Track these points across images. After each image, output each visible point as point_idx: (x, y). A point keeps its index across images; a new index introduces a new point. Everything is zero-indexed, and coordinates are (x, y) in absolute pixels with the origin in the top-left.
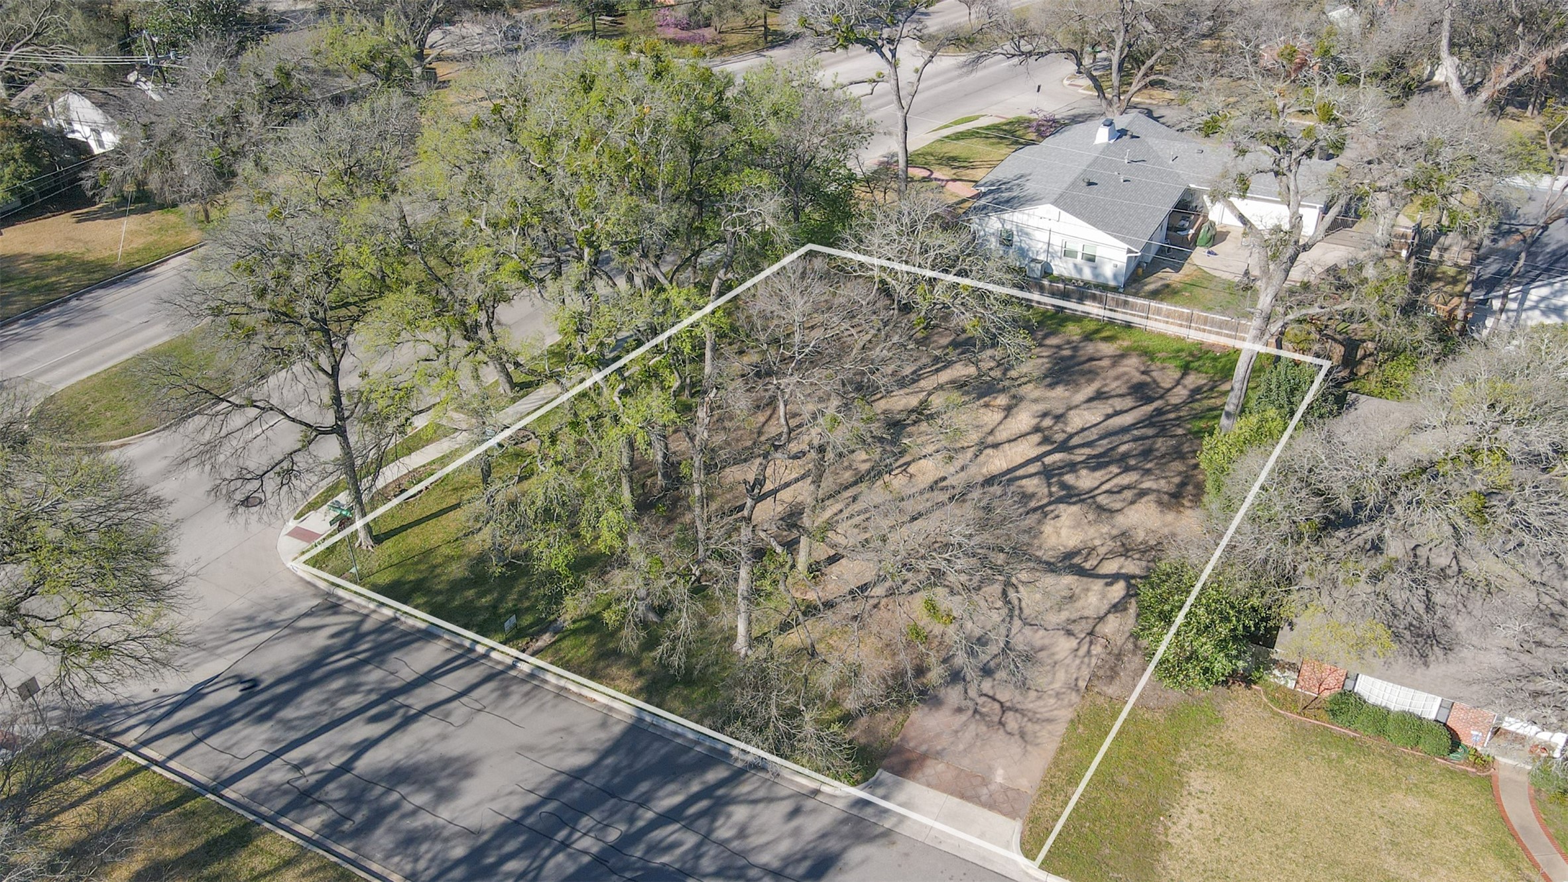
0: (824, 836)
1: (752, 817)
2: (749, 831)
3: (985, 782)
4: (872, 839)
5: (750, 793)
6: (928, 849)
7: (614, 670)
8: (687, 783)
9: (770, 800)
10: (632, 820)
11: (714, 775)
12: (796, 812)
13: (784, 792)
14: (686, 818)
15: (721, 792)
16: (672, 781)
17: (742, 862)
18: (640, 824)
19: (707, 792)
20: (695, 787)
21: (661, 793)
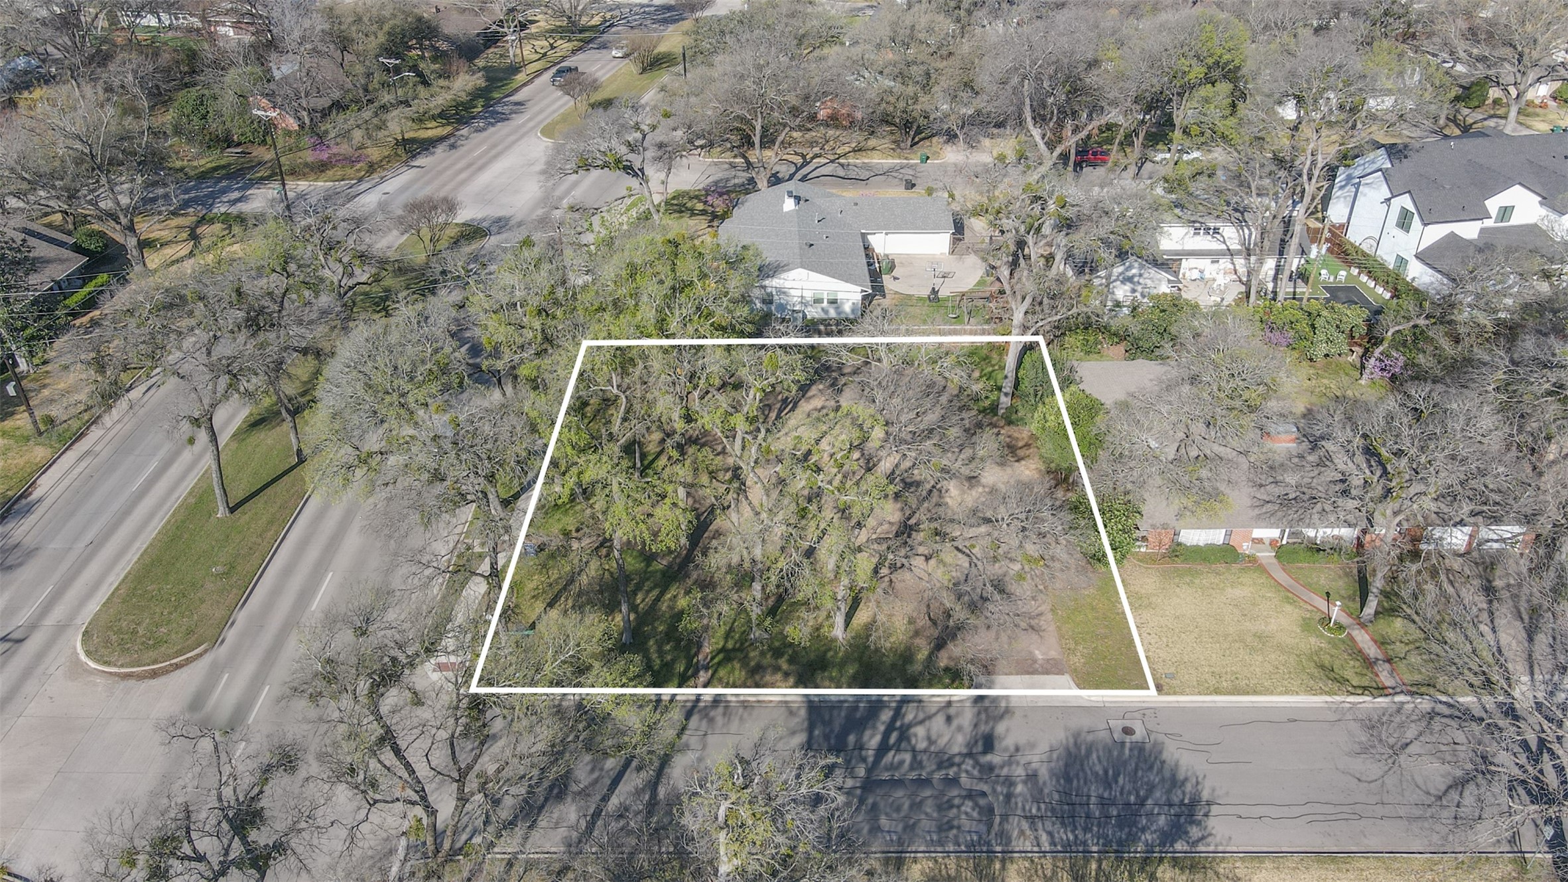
0: (976, 726)
1: (928, 730)
2: (934, 737)
3: (1035, 661)
4: (1001, 717)
5: (915, 717)
6: (1035, 709)
7: (768, 678)
8: (874, 727)
9: (929, 717)
10: (864, 760)
11: (886, 716)
12: (949, 719)
13: (933, 710)
14: (894, 745)
15: (898, 724)
16: (865, 729)
17: (946, 756)
18: (871, 759)
19: (890, 728)
20: (882, 728)
21: (865, 738)
